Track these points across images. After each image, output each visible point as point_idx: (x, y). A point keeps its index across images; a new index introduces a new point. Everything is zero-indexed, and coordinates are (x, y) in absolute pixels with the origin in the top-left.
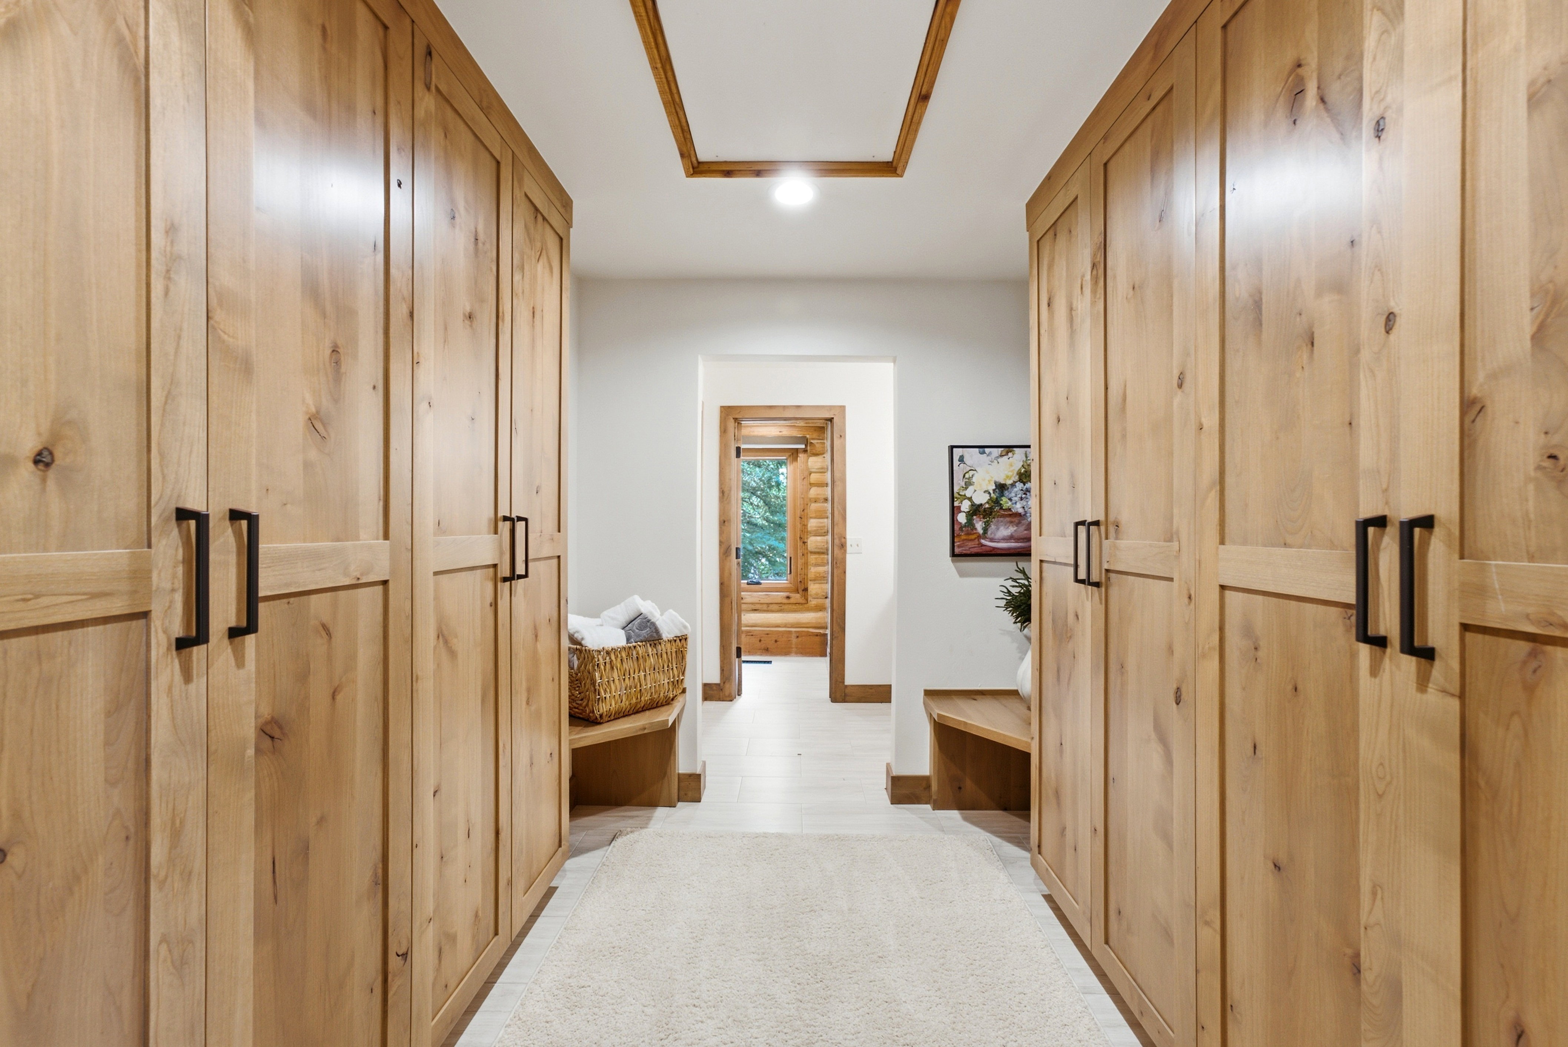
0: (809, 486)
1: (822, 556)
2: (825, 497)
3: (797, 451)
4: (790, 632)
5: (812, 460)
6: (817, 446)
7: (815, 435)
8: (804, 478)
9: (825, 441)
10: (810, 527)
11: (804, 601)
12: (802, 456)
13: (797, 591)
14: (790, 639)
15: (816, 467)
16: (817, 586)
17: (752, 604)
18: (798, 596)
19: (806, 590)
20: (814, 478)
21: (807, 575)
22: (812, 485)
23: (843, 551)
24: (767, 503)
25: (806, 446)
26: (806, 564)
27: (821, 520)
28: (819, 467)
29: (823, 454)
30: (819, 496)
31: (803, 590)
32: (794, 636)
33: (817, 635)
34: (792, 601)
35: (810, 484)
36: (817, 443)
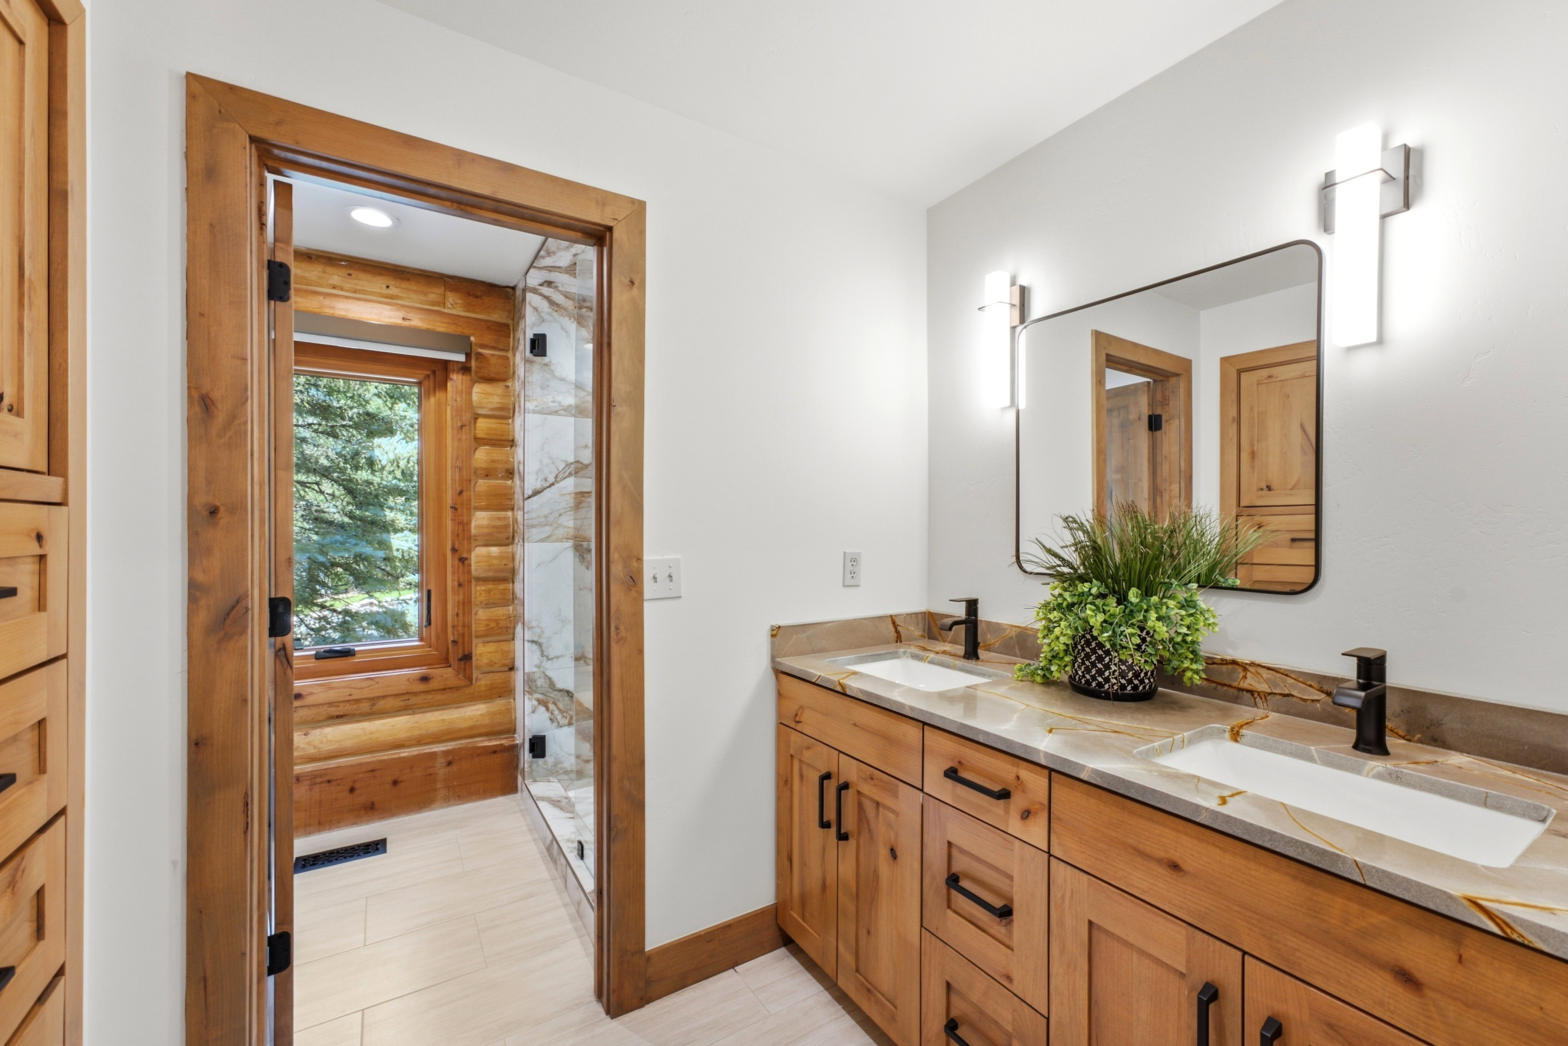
0: (473, 443)
1: (502, 587)
2: (509, 466)
3: (445, 365)
4: (432, 756)
5: (479, 391)
6: (493, 361)
7: (488, 339)
8: (462, 427)
9: (510, 355)
10: (477, 527)
11: (465, 682)
12: (456, 380)
13: (445, 661)
14: (430, 771)
15: (490, 406)
16: (491, 647)
17: (330, 704)
18: (449, 673)
19: (467, 658)
20: (483, 426)
21: (470, 627)
22: (479, 441)
23: (634, 593)
24: (350, 491)
25: (468, 356)
26: (466, 605)
27: (502, 514)
28: (495, 406)
29: (504, 380)
30: (497, 465)
31: (460, 660)
32: (441, 761)
33: (495, 752)
34: (433, 685)
35: (476, 438)
36: (493, 355)
